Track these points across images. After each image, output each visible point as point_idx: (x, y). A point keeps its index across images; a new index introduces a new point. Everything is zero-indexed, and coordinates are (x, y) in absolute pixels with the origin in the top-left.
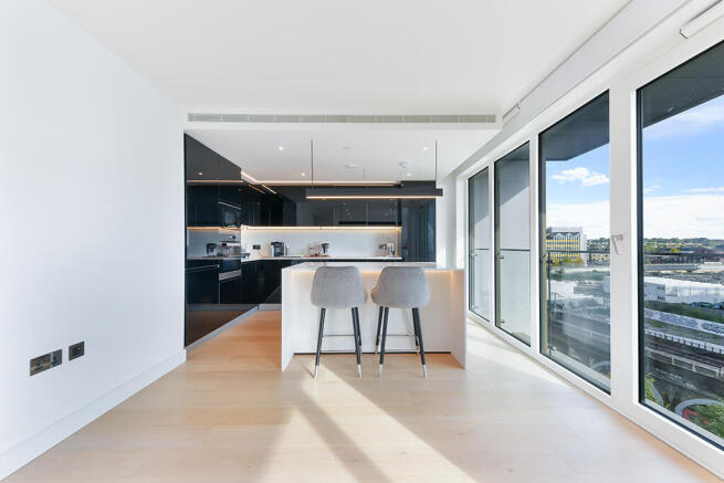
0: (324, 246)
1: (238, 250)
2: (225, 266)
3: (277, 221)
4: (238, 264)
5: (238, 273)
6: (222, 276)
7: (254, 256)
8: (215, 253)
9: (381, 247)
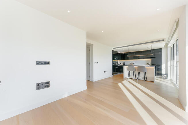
0: (133, 63)
1: (118, 64)
2: (116, 66)
3: (124, 59)
4: (118, 66)
5: (118, 67)
6: (116, 67)
7: (120, 65)
8: (114, 64)
9: (147, 63)
